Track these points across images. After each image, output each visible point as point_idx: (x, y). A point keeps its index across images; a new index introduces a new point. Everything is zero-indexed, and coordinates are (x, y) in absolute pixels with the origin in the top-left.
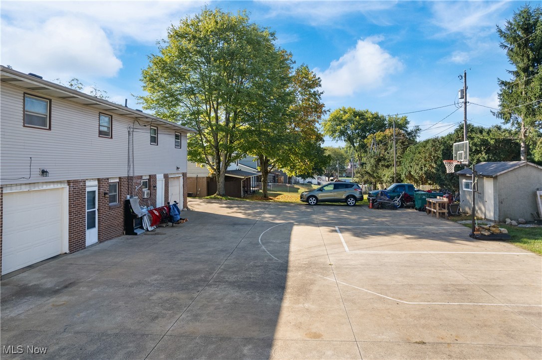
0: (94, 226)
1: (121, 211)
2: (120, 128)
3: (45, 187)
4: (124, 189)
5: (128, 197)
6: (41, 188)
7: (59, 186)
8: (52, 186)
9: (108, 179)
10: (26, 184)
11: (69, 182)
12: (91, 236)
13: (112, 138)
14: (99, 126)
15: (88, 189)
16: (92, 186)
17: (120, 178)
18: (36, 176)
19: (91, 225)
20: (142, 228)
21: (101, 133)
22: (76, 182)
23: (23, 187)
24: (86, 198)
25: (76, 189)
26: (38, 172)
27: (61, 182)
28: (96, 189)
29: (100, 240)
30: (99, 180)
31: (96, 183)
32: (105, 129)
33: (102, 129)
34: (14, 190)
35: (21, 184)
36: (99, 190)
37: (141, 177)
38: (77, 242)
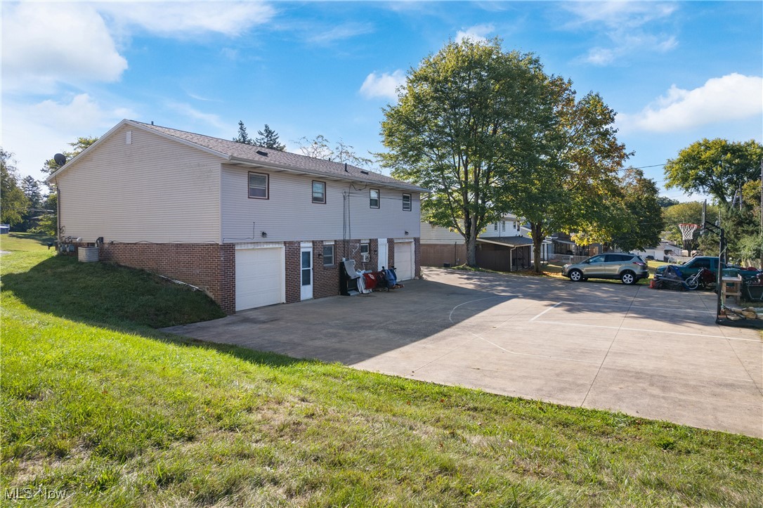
0: (309, 284)
1: (337, 272)
2: (334, 194)
3: (265, 246)
4: (340, 252)
5: (344, 259)
6: (262, 247)
7: (277, 246)
8: (271, 246)
9: (322, 241)
10: (251, 243)
11: (285, 243)
12: (307, 292)
13: (325, 203)
14: (313, 192)
15: (302, 250)
16: (306, 247)
17: (335, 241)
18: (258, 238)
19: (306, 282)
20: (357, 289)
21: (315, 200)
22: (291, 243)
23: (249, 245)
24: (301, 258)
25: (292, 250)
26: (260, 234)
27: (278, 243)
28: (311, 250)
29: (315, 296)
30: (313, 242)
31: (311, 244)
32: (320, 195)
33: (316, 195)
34: (244, 247)
35: (248, 243)
36: (313, 251)
37: (360, 240)
38: (293, 295)
